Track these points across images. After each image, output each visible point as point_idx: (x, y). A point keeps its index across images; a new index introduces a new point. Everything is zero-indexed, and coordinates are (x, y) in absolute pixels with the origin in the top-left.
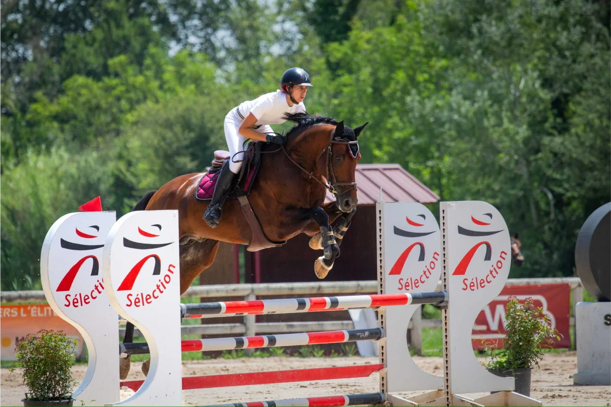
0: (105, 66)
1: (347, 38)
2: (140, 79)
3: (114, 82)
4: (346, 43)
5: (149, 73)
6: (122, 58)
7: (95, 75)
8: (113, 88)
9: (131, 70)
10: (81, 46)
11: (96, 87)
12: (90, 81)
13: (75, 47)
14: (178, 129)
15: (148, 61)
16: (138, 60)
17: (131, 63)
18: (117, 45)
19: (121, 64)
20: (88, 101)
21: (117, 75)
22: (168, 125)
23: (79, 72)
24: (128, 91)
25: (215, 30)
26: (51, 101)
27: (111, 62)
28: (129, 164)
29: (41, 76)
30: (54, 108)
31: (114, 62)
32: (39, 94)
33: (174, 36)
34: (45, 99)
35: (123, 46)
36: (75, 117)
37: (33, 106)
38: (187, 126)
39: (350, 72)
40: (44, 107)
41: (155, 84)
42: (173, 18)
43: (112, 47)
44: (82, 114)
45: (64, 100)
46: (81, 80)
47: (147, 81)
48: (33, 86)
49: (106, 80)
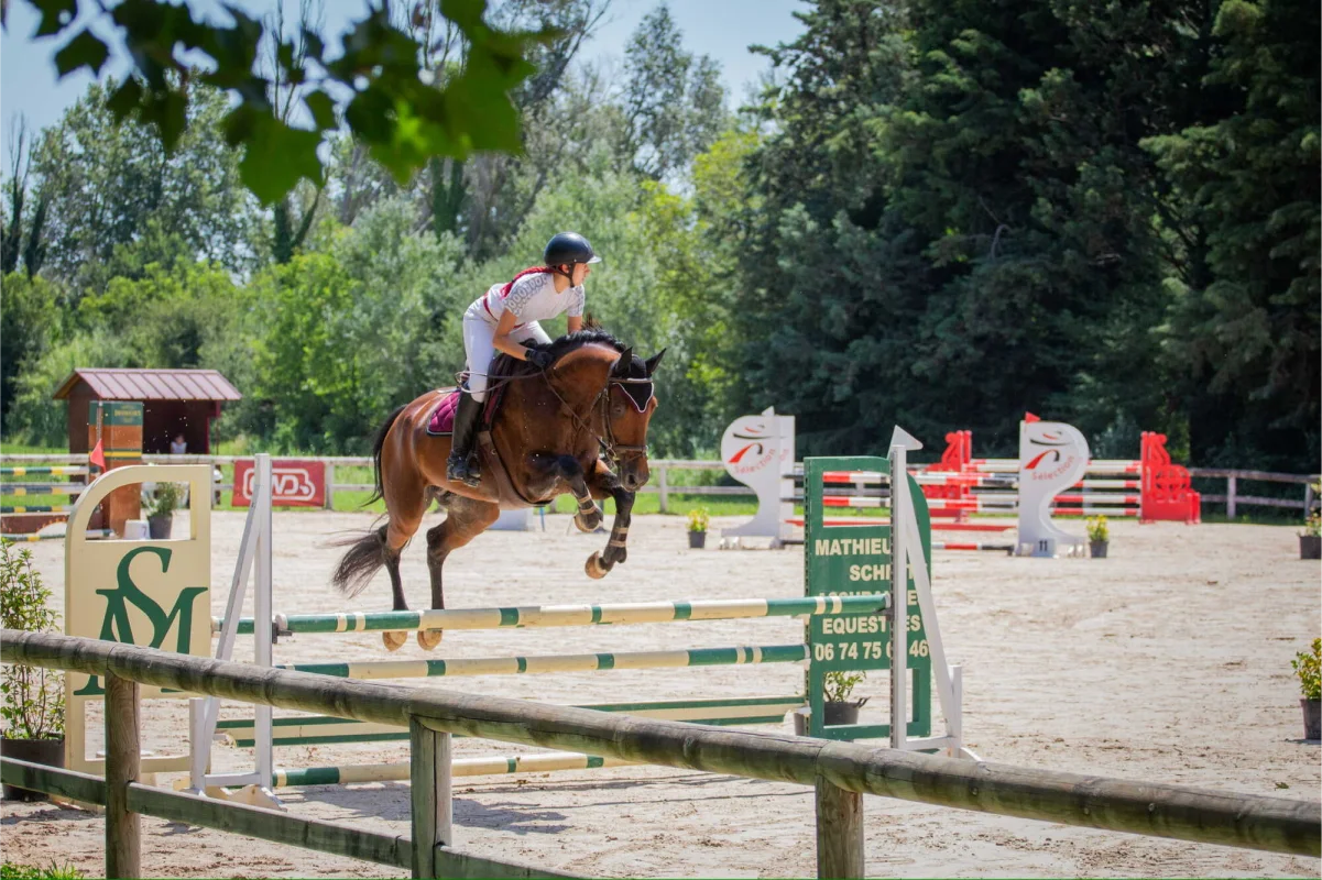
0: (143, 270)
1: (290, 261)
2: (168, 281)
3: (147, 282)
4: (289, 265)
5: (175, 276)
6: (156, 264)
7: (135, 277)
8: (147, 287)
9: (161, 274)
10: (125, 253)
11: (133, 285)
12: (129, 280)
13: (120, 254)
14: (172, 324)
15: (176, 267)
16: (169, 266)
17: (163, 268)
18: (152, 253)
19: (155, 269)
20: (127, 298)
21: (151, 277)
22: (166, 320)
23: (122, 274)
24: (157, 290)
25: (234, 243)
26: (98, 296)
27: (146, 266)
28: (139, 350)
29: (92, 276)
30: (101, 301)
31: (149, 267)
32: (89, 290)
33: (202, 246)
34: (94, 295)
35: (156, 255)
36: (116, 309)
37: (84, 300)
38: (181, 321)
39: (292, 286)
40: (91, 301)
41: (179, 285)
42: (202, 233)
43: (149, 255)
44: (122, 306)
45: (108, 295)
46: (121, 280)
47: (174, 283)
48: (85, 284)
49: (141, 281)
